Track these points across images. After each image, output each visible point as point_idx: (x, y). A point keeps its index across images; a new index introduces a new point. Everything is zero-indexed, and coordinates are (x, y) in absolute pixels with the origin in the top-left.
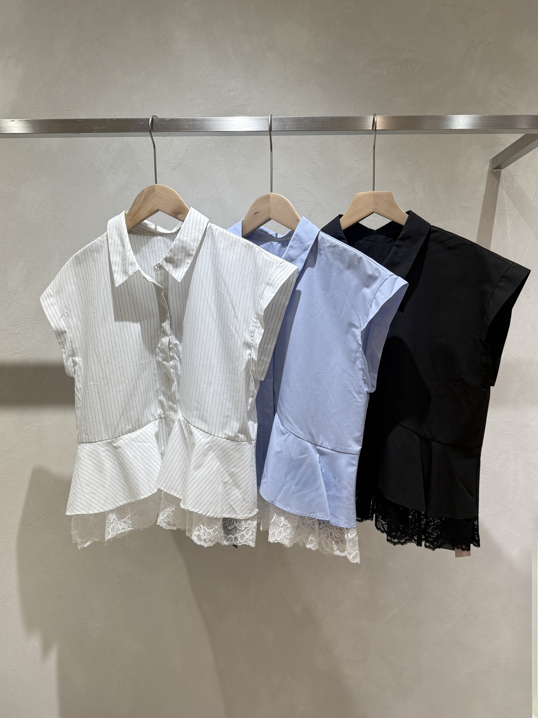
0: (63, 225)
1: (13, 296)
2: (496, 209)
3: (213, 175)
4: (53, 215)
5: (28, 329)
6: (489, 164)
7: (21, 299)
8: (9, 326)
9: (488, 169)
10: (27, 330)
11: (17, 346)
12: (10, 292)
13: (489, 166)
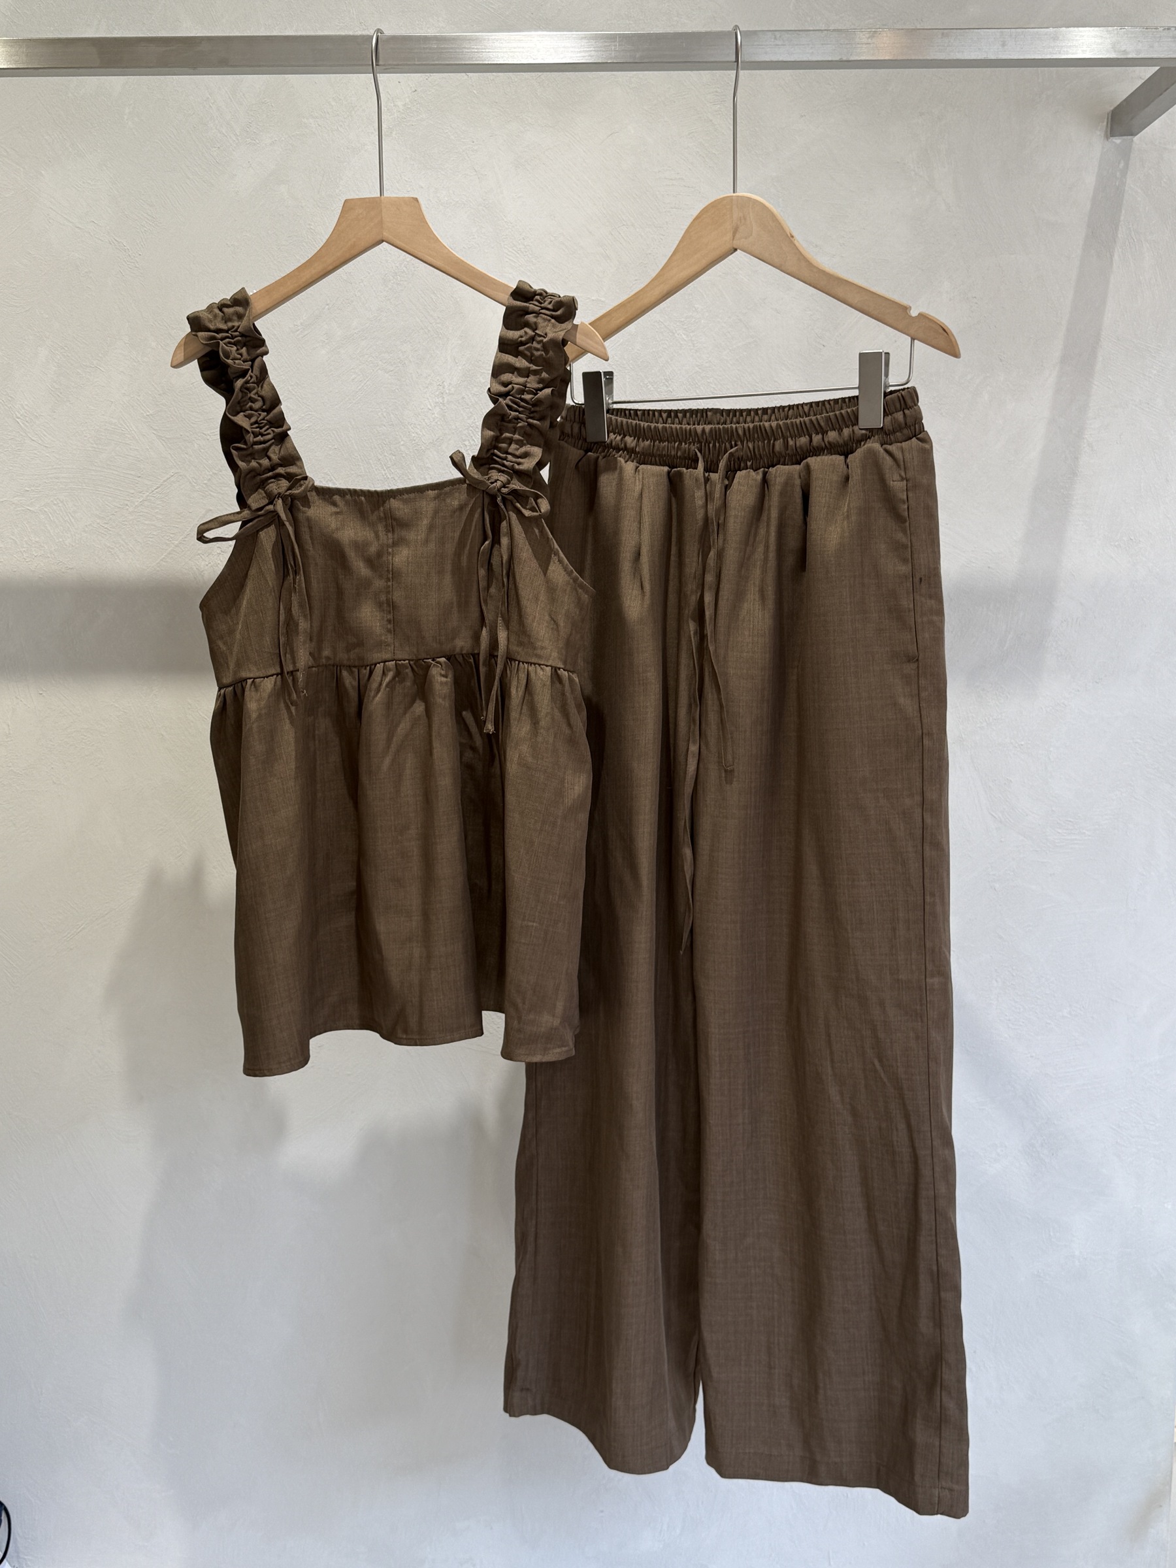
0: (138, 266)
1: (26, 426)
2: (1120, 228)
3: (475, 148)
4: (115, 241)
5: (62, 502)
6: (1105, 123)
7: (45, 433)
8: (18, 496)
9: (1103, 135)
10: (60, 505)
11: (37, 539)
12: (19, 418)
13: (1104, 129)
